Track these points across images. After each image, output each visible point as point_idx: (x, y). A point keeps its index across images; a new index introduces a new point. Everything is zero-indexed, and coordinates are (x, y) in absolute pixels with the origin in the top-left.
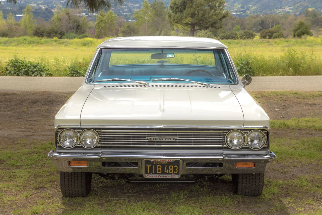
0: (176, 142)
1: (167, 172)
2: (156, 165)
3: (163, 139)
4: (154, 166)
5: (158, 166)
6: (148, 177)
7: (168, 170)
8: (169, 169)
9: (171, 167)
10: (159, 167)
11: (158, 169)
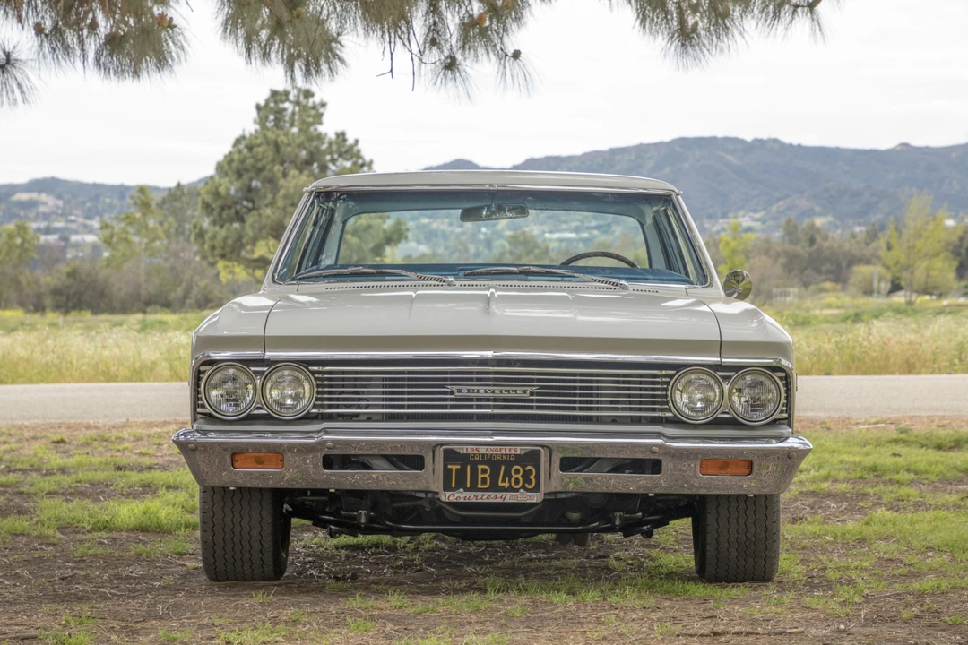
0: (532, 401)
1: (506, 485)
2: (474, 465)
3: (493, 392)
4: (469, 467)
5: (480, 467)
6: (452, 499)
7: (507, 479)
8: (510, 477)
9: (517, 471)
10: (484, 471)
11: (480, 476)
